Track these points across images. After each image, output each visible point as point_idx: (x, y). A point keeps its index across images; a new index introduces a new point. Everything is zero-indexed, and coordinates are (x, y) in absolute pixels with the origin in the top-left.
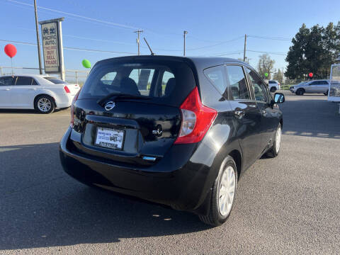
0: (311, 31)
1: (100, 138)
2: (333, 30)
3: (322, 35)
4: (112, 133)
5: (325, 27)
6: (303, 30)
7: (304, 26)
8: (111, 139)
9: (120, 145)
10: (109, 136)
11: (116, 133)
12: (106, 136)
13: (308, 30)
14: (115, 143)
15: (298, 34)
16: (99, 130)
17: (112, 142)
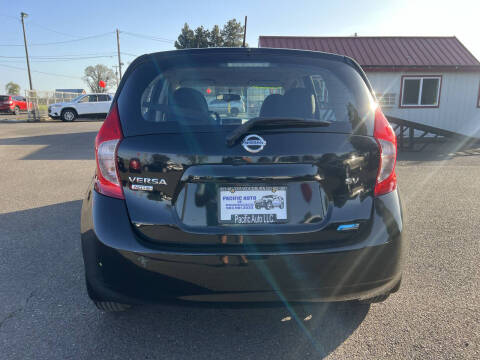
0: (195, 34)
1: (229, 207)
2: (220, 35)
3: (209, 40)
4: (260, 194)
5: (211, 30)
6: (186, 31)
7: (186, 27)
8: (258, 206)
9: (282, 214)
10: (252, 201)
11: (269, 193)
12: (244, 202)
13: (192, 32)
14: (271, 212)
15: (181, 36)
16: (224, 193)
17: (263, 211)
